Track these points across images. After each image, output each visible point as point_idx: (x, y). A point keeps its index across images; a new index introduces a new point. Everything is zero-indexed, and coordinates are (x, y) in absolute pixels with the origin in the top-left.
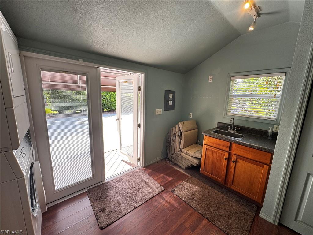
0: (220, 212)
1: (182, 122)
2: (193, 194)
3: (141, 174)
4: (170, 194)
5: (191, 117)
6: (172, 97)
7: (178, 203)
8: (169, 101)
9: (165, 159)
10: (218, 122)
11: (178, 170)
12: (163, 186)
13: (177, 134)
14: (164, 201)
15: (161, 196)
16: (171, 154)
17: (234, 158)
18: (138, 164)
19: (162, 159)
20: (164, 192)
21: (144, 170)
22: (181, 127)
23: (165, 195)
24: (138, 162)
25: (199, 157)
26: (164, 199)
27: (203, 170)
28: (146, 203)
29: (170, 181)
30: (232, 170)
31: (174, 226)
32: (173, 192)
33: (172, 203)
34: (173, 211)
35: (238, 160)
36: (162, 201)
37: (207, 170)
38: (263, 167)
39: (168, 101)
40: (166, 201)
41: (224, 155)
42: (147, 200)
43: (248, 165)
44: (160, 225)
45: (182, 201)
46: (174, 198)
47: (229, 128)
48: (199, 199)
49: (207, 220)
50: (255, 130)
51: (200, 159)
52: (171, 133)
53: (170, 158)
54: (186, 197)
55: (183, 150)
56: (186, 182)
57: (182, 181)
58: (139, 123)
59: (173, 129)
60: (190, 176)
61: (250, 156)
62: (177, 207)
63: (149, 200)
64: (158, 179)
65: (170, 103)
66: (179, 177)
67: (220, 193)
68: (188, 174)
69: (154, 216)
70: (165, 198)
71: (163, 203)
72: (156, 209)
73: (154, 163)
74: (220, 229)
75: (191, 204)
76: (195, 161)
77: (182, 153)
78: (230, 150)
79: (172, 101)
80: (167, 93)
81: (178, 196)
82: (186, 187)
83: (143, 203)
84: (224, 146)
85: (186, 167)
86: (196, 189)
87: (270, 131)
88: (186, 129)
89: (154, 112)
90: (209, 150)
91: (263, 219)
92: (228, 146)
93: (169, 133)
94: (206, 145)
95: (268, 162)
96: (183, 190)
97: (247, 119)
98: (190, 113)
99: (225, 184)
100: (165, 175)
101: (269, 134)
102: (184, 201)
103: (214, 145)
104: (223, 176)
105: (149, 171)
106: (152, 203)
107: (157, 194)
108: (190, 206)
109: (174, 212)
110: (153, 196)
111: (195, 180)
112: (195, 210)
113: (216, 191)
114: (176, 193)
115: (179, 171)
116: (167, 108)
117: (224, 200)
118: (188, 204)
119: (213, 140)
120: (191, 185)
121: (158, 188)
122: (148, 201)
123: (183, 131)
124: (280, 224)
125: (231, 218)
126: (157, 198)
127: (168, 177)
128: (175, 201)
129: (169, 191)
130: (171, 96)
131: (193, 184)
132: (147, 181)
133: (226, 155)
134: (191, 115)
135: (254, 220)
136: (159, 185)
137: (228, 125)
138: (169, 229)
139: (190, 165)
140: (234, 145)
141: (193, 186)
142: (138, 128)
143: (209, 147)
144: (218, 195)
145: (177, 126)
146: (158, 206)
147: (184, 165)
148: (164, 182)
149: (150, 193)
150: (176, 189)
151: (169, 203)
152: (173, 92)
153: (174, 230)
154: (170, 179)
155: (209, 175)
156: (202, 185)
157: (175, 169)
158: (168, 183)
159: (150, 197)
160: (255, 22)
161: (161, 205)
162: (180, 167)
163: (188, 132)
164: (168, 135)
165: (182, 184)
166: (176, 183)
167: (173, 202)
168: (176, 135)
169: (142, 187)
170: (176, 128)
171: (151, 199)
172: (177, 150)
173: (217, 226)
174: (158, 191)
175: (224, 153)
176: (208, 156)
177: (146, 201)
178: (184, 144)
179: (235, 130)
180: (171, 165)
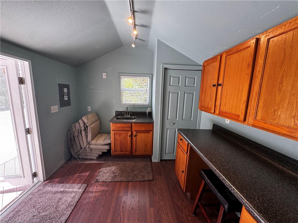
0: (136, 172)
1: (86, 116)
2: (114, 173)
3: (49, 188)
4: (95, 185)
5: (90, 110)
6: (67, 92)
7: (106, 186)
8: (65, 96)
9: (70, 159)
10: (116, 111)
11: (90, 163)
12: (84, 183)
13: (83, 129)
14: (93, 194)
15: (88, 192)
16: (76, 152)
17: (134, 133)
18: (33, 182)
19: (66, 162)
20: (88, 187)
21: (49, 182)
22: (86, 121)
23: (91, 189)
24: (33, 179)
25: (109, 143)
26: (93, 192)
27: (114, 151)
28: (75, 208)
29: (88, 176)
30: (134, 142)
31: (113, 202)
32: (97, 181)
33: (101, 190)
34: (105, 194)
35: (137, 134)
36: (91, 195)
37: (117, 150)
38: (150, 133)
39: (63, 96)
40: (95, 192)
41: (128, 134)
42: (74, 205)
43: (143, 135)
44: (101, 211)
45: (108, 183)
46: (101, 185)
47: (125, 114)
48: (119, 173)
49: (131, 182)
50: (139, 113)
51: (110, 144)
52: (74, 130)
53: (76, 156)
54: (110, 178)
55: (91, 142)
56: (103, 168)
57: (99, 169)
58: (27, 128)
59: (75, 125)
60: (103, 162)
61: (143, 129)
62: (107, 190)
63: (77, 203)
64: (74, 181)
65: (66, 98)
66: (95, 168)
67: (129, 162)
68: (101, 161)
69: (91, 210)
70: (92, 190)
71: (93, 195)
72: (90, 204)
73: (58, 170)
74: (140, 181)
75: (116, 180)
76: (105, 147)
77: (91, 146)
78: (131, 129)
79: (67, 96)
80: (61, 87)
81: (104, 182)
82: (105, 171)
83: (72, 211)
84: (127, 127)
85: (97, 157)
86: (113, 168)
87: (147, 112)
88: (91, 122)
89: (49, 110)
90: (116, 134)
91: (154, 162)
92: (130, 127)
93: (69, 130)
94: (113, 131)
95: (152, 129)
96: (104, 175)
97: (134, 106)
98: (88, 107)
99: (131, 154)
100: (80, 173)
101: (147, 113)
102: (109, 182)
103: (120, 129)
104: (129, 149)
105: (57, 180)
106: (82, 203)
107: (83, 193)
108: (116, 182)
109: (107, 193)
110: (79, 198)
111: (110, 163)
112: (121, 182)
113: (127, 162)
114: (101, 180)
115: (92, 163)
116: (63, 104)
117: (134, 164)
118: (114, 182)
119: (119, 125)
120: (108, 168)
121: (80, 188)
122: (77, 205)
123: (89, 125)
124: (161, 160)
125: (142, 171)
126: (84, 196)
127: (84, 174)
128: (103, 187)
129: (93, 183)
130: (65, 90)
131: (110, 166)
132: (62, 189)
133: (130, 133)
134: (89, 109)
135: (151, 165)
136: (80, 185)
137: (124, 112)
138: (111, 207)
139: (101, 153)
140: (133, 125)
141: (111, 168)
142: (27, 134)
143: (117, 132)
144: (129, 164)
145: (80, 121)
146: (90, 200)
147: (95, 155)
148: (83, 179)
149: (74, 198)
150: (98, 178)
151: (99, 191)
152: (67, 86)
153: (114, 205)
154: (88, 174)
155: (120, 153)
156: (116, 163)
157: (87, 163)
158: (87, 178)
159: (76, 200)
160: (135, 42)
161: (92, 198)
162: (91, 160)
163: (93, 124)
164: (69, 133)
165: (101, 172)
166: (95, 174)
167: (102, 188)
168: (81, 130)
169: (60, 199)
170: (79, 123)
171: (78, 201)
172: (84, 144)
173: (138, 181)
174: (81, 190)
175: (127, 133)
176: (117, 139)
177: (75, 207)
178: (92, 137)
179: (129, 114)
180: (80, 162)
